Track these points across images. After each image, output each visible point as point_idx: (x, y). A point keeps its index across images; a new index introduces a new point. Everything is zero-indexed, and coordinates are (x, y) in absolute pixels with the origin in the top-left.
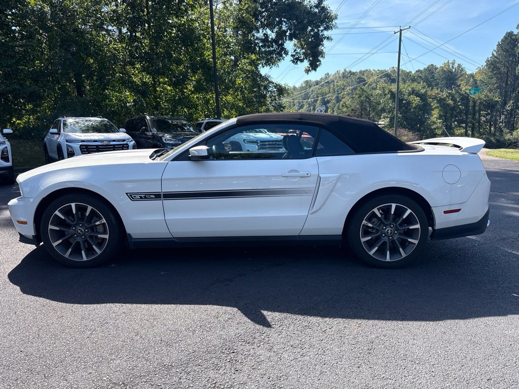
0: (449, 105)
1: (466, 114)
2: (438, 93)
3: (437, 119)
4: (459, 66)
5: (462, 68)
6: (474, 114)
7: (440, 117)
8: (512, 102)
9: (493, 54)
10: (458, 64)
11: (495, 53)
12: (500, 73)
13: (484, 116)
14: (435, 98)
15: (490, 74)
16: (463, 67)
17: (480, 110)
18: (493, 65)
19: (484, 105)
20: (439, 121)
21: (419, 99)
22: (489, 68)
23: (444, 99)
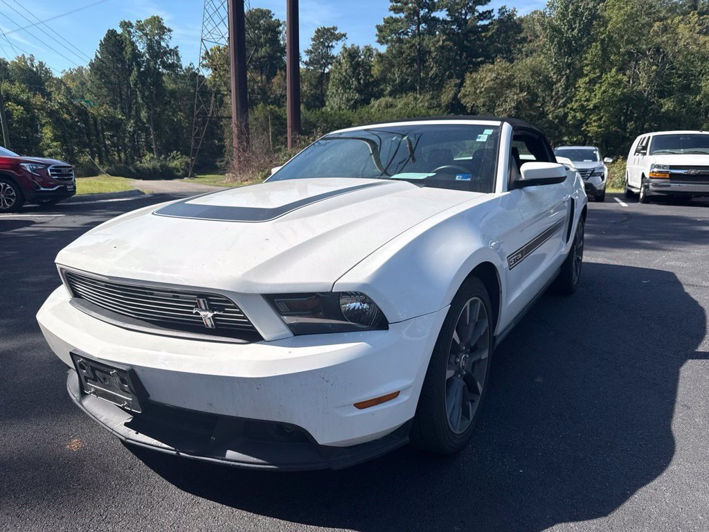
0: (65, 120)
1: (88, 135)
2: (45, 102)
3: (52, 141)
4: (41, 64)
5: (46, 69)
6: (97, 136)
7: (55, 139)
8: (132, 121)
9: (96, 56)
10: (40, 62)
11: (99, 55)
12: (111, 82)
13: (108, 139)
14: (43, 108)
15: (98, 82)
16: (47, 66)
17: (103, 130)
18: (99, 70)
19: (106, 124)
20: (55, 144)
21: (22, 108)
22: (96, 74)
23: (57, 112)
